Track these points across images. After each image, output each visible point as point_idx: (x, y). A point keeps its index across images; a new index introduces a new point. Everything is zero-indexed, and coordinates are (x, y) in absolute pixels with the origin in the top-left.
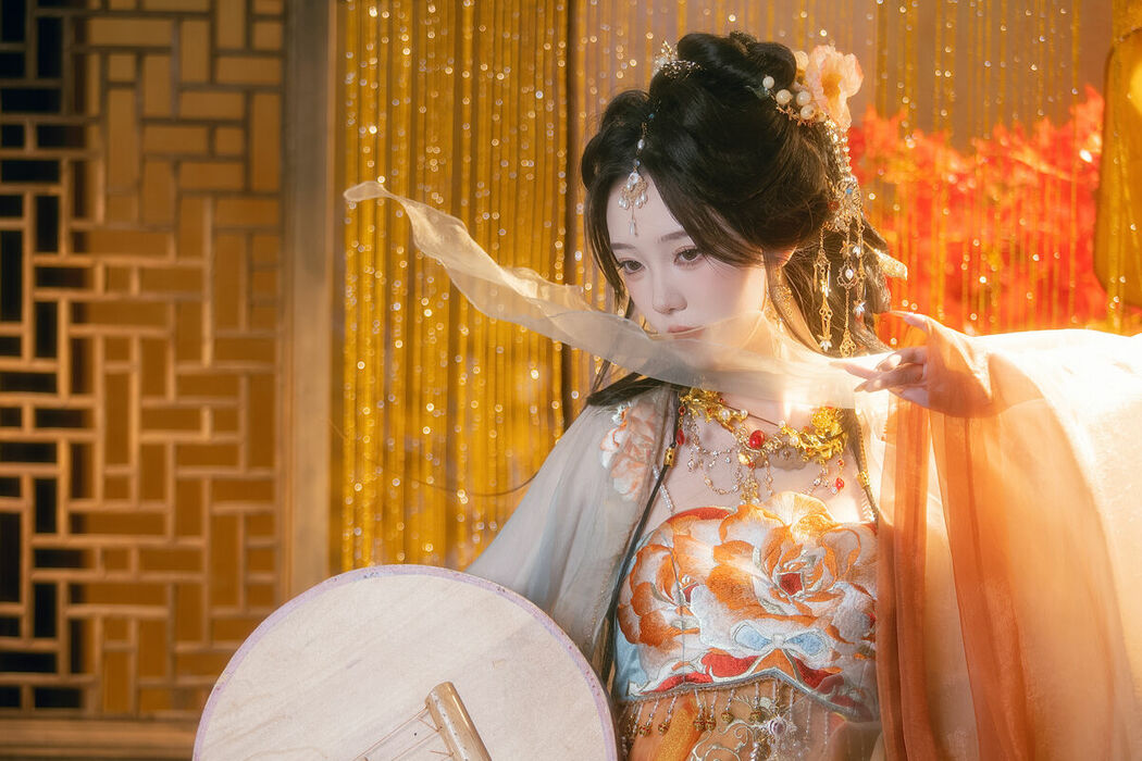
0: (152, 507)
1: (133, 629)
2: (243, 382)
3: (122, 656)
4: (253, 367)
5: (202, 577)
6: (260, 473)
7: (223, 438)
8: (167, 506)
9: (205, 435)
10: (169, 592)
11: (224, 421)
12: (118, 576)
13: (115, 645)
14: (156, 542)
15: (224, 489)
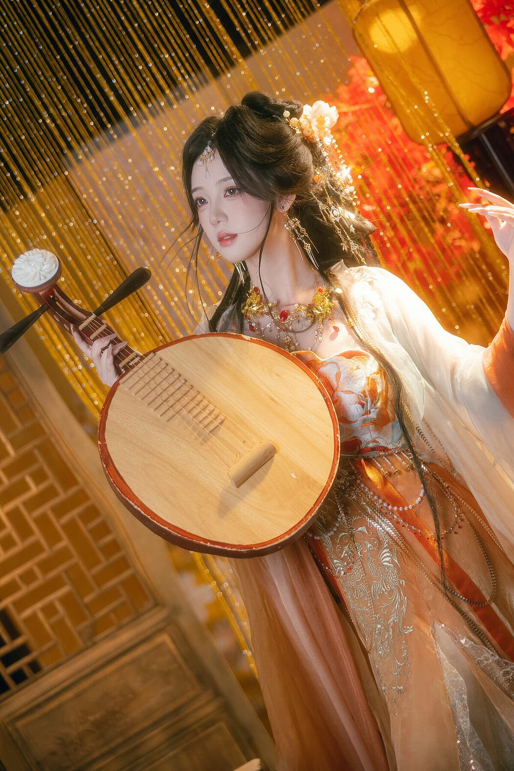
0: (30, 540)
1: (58, 606)
2: (36, 452)
3: (61, 622)
4: (36, 442)
5: (76, 559)
6: (73, 490)
7: (43, 486)
8: (38, 535)
9: (34, 490)
10: (64, 576)
11: (39, 477)
12: (34, 585)
13: (54, 619)
14: (43, 556)
15: (59, 511)
